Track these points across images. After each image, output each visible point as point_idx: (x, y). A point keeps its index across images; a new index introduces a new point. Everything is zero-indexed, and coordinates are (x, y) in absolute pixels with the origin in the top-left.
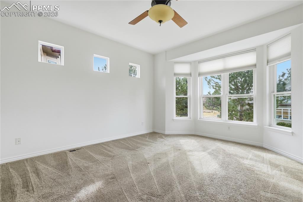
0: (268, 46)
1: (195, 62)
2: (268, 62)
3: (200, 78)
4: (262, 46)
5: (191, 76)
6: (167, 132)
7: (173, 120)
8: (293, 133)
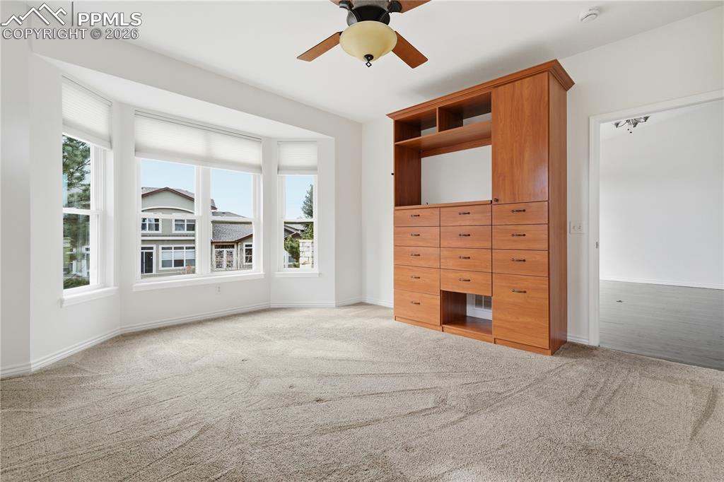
7: (61, 302)
8: (320, 274)
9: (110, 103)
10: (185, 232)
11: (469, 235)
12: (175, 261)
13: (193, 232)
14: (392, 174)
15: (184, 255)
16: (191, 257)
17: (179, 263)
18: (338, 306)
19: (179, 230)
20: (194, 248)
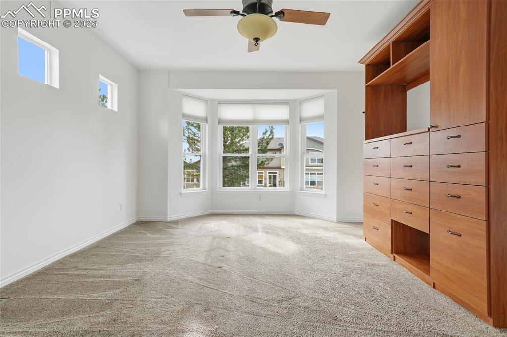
0: (301, 102)
1: (213, 100)
2: (300, 121)
3: (219, 127)
4: (294, 101)
5: (207, 122)
6: (171, 217)
7: (181, 194)
8: (325, 194)
9: (206, 101)
10: (317, 163)
11: (411, 166)
12: (311, 182)
13: (322, 164)
14: (364, 112)
15: (316, 178)
16: (320, 180)
17: (313, 183)
18: (338, 222)
19: (313, 162)
20: (322, 174)
